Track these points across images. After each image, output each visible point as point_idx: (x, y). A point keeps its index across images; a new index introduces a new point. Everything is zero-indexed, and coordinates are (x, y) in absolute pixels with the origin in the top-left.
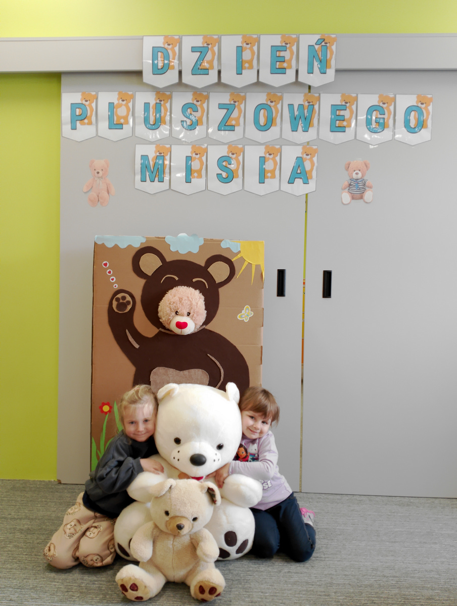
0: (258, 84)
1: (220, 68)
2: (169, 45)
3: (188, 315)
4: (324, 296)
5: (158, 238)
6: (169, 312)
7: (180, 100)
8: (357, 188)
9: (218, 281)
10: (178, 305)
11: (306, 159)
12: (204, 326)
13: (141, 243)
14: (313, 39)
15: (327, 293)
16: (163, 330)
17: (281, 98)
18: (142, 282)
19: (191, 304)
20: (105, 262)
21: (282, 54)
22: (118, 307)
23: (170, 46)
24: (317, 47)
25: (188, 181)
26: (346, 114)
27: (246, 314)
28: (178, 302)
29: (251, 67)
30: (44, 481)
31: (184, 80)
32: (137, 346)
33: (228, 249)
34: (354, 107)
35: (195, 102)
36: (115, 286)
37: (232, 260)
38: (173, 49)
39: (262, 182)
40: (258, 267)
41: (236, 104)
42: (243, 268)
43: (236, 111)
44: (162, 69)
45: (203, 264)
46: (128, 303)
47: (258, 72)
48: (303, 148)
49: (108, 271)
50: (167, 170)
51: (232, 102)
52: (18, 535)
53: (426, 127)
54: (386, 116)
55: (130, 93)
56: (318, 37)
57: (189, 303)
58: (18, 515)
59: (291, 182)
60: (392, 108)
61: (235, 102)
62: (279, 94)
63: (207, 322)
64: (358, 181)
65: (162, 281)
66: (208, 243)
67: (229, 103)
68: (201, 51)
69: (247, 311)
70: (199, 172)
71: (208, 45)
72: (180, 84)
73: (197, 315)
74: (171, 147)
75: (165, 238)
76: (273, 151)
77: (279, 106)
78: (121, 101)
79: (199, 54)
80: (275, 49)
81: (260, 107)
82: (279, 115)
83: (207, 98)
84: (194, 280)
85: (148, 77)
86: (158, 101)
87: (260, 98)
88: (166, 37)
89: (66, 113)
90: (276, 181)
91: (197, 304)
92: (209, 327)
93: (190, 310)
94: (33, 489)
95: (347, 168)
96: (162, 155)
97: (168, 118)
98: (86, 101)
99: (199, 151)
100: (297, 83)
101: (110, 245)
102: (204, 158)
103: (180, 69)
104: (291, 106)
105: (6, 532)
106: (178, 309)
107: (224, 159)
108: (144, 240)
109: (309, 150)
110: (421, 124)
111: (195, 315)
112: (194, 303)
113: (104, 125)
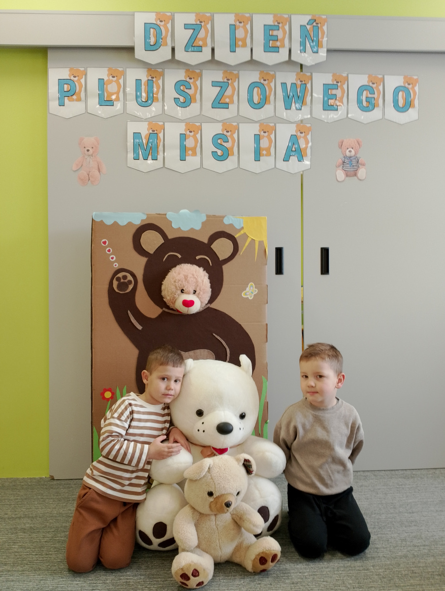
0: (252, 62)
1: (213, 46)
2: (161, 21)
3: (194, 293)
4: (322, 273)
5: (159, 214)
6: (174, 290)
7: (172, 77)
8: (351, 165)
9: (221, 258)
10: (184, 282)
11: (300, 137)
12: (209, 305)
13: (142, 220)
14: (305, 20)
15: (325, 270)
16: (166, 310)
17: (274, 77)
18: (143, 260)
19: (197, 282)
20: (104, 240)
21: (275, 33)
22: (119, 286)
23: (163, 23)
24: (308, 27)
25: (183, 159)
26: (338, 92)
27: (250, 292)
28: (184, 280)
29: (245, 45)
30: (35, 479)
31: (177, 57)
32: (140, 327)
33: (231, 225)
34: (345, 87)
35: (188, 80)
36: (116, 265)
37: (236, 237)
38: (165, 26)
39: (257, 159)
40: (261, 243)
41: (230, 82)
42: (247, 244)
43: (230, 89)
44: (154, 45)
45: (206, 241)
46: (130, 282)
47: (252, 50)
48: (297, 126)
49: (108, 249)
50: (161, 148)
51: (226, 80)
52: (21, 535)
53: (414, 107)
54: (376, 96)
55: (121, 69)
56: (309, 17)
57: (194, 280)
58: (16, 514)
59: (286, 159)
60: (381, 88)
61: (228, 80)
62: (272, 73)
63: (211, 300)
64: (351, 158)
65: (164, 260)
66: (211, 219)
67: (222, 81)
68: (195, 28)
69: (252, 288)
70: (194, 150)
71: (201, 22)
72: (173, 61)
73: (204, 293)
74: (164, 124)
75: (166, 214)
76: (267, 129)
77: (272, 85)
78: (111, 78)
79: (192, 31)
80: (268, 28)
81: (253, 85)
82: (273, 93)
83: (200, 75)
84: (198, 258)
85: (140, 53)
86: (150, 78)
87: (254, 76)
88: (157, 13)
89: (53, 89)
90: (272, 158)
91: (203, 281)
92: (214, 306)
93: (196, 288)
94: (25, 487)
95: (341, 145)
96: (155, 132)
97: (160, 95)
98: (75, 77)
99: (193, 128)
100: (290, 62)
101: (109, 222)
102: (198, 136)
103: (173, 45)
104: (284, 84)
105: (7, 532)
106: (184, 287)
107: (219, 136)
108: (144, 217)
109: (302, 128)
110: (408, 105)
111: (201, 293)
112: (199, 280)
113: (93, 102)
